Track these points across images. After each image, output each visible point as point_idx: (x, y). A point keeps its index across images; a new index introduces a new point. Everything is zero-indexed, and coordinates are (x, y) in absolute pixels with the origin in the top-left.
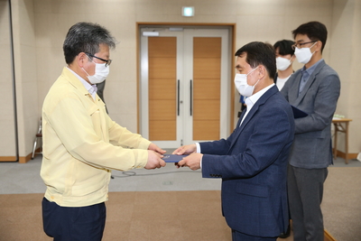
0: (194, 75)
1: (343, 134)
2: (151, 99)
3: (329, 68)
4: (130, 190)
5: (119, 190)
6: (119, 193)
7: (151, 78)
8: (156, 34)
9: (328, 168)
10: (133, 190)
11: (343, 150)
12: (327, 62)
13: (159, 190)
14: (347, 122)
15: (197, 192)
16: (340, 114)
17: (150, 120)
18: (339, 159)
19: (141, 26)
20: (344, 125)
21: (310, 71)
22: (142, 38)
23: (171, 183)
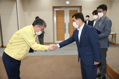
0: (70, 21)
1: (115, 38)
2: (57, 29)
3: (108, 18)
4: (52, 55)
5: (49, 55)
6: (48, 56)
7: (57, 22)
8: (58, 9)
9: (108, 48)
10: (53, 55)
11: (114, 43)
12: (107, 17)
13: (60, 55)
14: (116, 34)
16: (114, 32)
17: (57, 35)
18: (113, 45)
19: (54, 7)
20: (115, 35)
21: (102, 19)
22: (54, 11)
23: (63, 53)
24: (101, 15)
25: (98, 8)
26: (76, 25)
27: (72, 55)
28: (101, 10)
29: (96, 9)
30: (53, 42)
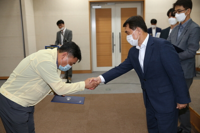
0: (121, 30)
2: (98, 44)
7: (97, 32)
8: (100, 7)
13: (103, 93)
15: (124, 94)
17: (97, 56)
19: (91, 3)
22: (92, 10)
23: (110, 90)
24: (181, 17)
25: (175, 5)
26: (134, 40)
27: (127, 94)
28: (182, 8)
29: (172, 7)
30: (89, 69)
